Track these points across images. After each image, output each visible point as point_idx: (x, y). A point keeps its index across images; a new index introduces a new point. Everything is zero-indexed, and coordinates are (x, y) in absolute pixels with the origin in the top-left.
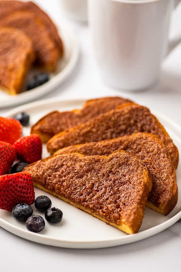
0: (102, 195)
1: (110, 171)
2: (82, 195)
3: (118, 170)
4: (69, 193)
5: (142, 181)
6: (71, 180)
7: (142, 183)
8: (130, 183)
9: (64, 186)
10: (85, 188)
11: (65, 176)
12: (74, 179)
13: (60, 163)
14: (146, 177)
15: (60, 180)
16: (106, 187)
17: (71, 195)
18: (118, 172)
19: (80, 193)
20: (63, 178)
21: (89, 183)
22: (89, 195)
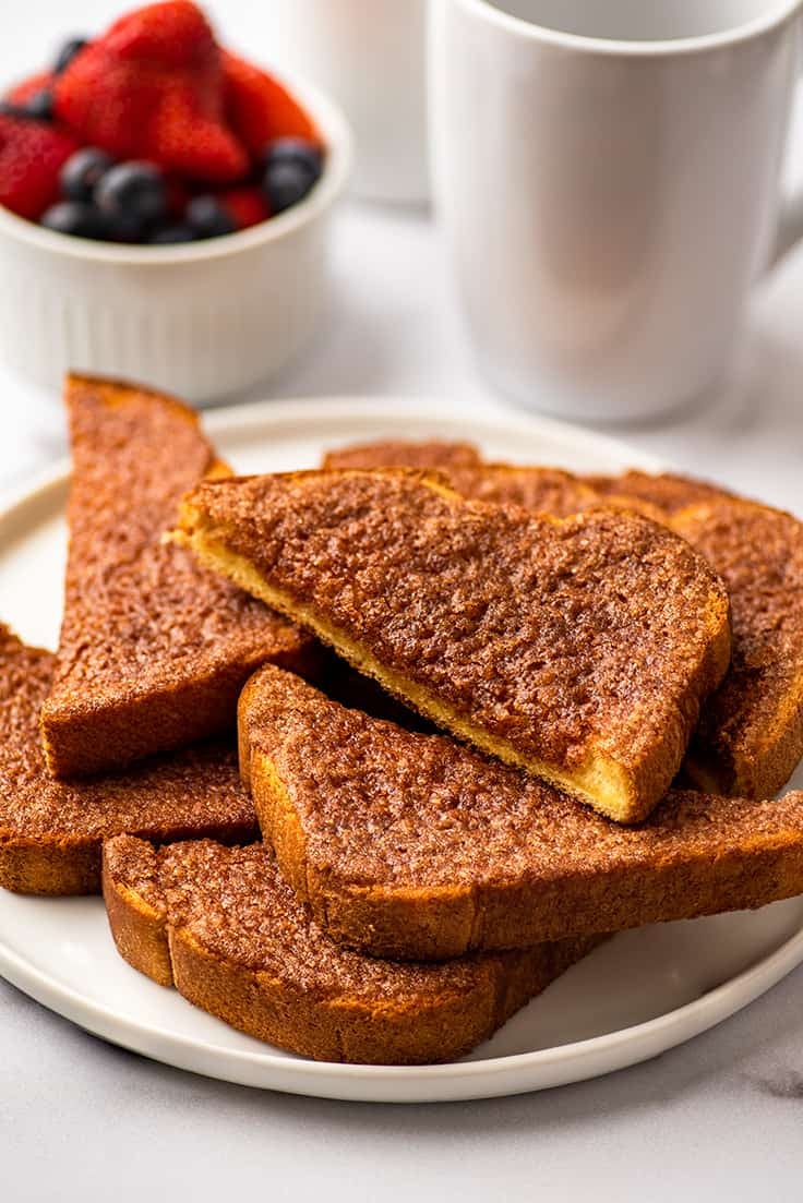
0: (515, 648)
1: (565, 575)
2: (429, 634)
3: (598, 574)
4: (375, 615)
5: (697, 629)
6: (392, 570)
7: (699, 634)
8: (647, 626)
9: (356, 585)
10: (448, 613)
11: (368, 550)
12: (404, 568)
13: (353, 501)
14: (718, 618)
15: (345, 559)
16: (536, 625)
17: (380, 626)
18: (598, 581)
19: (424, 626)
20: (359, 555)
21: (467, 598)
22: (458, 639)
